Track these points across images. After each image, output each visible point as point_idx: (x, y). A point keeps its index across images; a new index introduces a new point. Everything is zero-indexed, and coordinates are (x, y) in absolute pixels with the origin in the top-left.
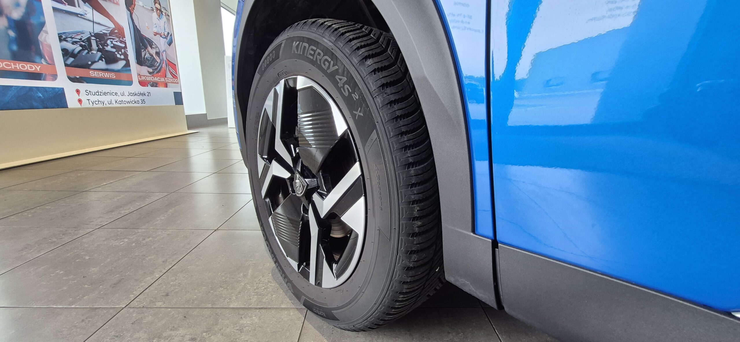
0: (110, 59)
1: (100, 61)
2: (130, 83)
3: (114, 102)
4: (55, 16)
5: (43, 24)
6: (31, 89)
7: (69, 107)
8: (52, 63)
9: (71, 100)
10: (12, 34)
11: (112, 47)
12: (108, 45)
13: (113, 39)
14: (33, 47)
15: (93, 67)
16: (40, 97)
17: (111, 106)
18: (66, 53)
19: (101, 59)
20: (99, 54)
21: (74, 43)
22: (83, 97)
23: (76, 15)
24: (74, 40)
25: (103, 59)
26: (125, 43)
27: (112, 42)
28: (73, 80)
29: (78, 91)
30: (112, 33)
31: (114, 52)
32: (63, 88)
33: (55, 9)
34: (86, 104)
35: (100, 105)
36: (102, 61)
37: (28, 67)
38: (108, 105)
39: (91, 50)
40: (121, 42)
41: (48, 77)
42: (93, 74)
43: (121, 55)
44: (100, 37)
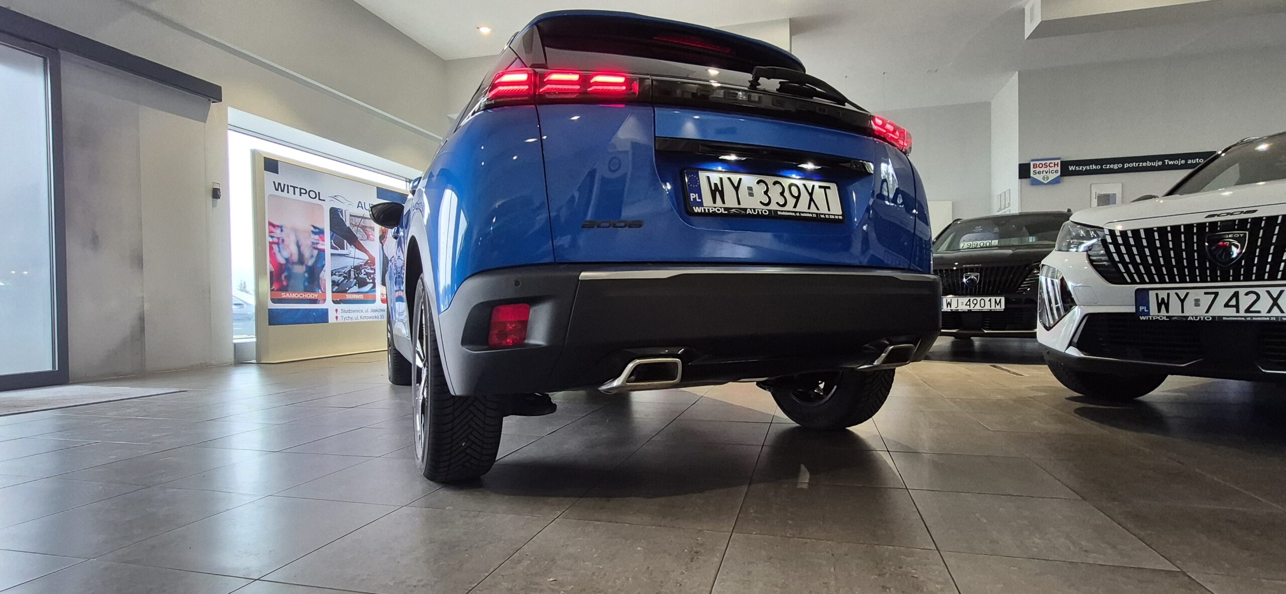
0: (362, 283)
1: (355, 286)
2: (374, 301)
3: (359, 318)
4: (331, 259)
5: (323, 266)
6: (310, 310)
7: (329, 322)
8: (324, 292)
9: (331, 319)
10: (306, 275)
11: (364, 274)
12: (362, 273)
13: (366, 268)
14: (316, 283)
15: (348, 292)
16: (314, 315)
17: (357, 320)
18: (334, 283)
19: (355, 285)
20: (355, 280)
21: (340, 275)
22: (339, 314)
23: (344, 255)
24: (340, 273)
25: (357, 285)
26: (375, 270)
27: (365, 270)
28: (335, 302)
29: (337, 310)
30: (366, 263)
31: (365, 278)
32: (328, 309)
33: (332, 255)
34: (340, 320)
35: (350, 321)
36: (356, 286)
37: (311, 296)
38: (355, 321)
39: (350, 279)
40: (372, 269)
41: (321, 302)
42: (349, 296)
43: (370, 279)
44: (357, 269)
